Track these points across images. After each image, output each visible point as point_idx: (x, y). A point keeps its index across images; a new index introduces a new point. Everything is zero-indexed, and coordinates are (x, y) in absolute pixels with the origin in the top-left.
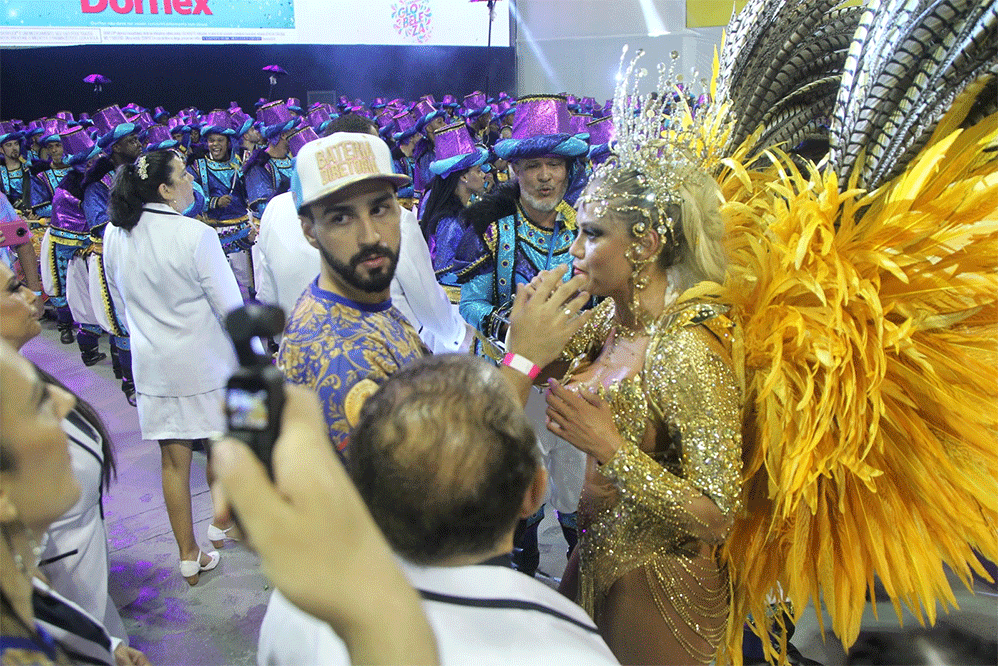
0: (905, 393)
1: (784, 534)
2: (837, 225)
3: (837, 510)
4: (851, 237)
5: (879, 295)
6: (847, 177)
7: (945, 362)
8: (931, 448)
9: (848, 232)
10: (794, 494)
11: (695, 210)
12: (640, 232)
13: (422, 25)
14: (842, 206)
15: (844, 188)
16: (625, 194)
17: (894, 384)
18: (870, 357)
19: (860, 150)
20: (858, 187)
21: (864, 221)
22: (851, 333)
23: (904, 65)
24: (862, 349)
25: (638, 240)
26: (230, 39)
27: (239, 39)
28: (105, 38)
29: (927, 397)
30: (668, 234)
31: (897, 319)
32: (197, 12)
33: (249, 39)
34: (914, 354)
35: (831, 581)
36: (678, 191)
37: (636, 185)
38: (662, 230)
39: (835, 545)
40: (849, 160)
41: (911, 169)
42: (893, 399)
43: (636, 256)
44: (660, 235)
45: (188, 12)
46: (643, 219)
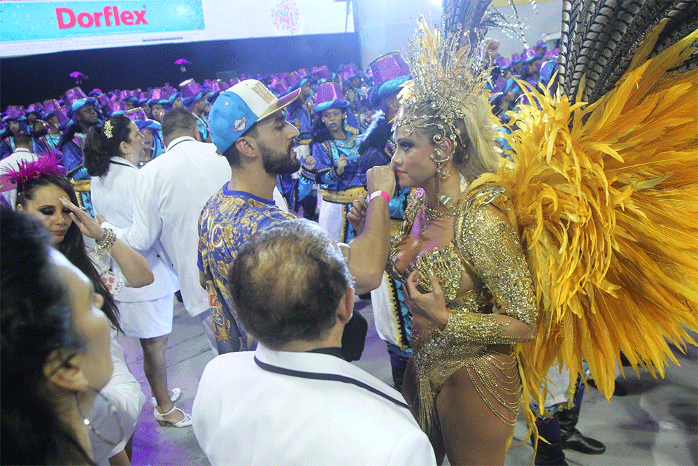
0: (628, 232)
1: (557, 332)
2: (570, 127)
3: (590, 312)
4: (581, 135)
5: (604, 170)
6: (575, 95)
7: (654, 210)
8: (649, 266)
9: (579, 131)
10: (562, 306)
11: (473, 121)
12: (438, 140)
13: (293, 22)
14: (572, 114)
15: (573, 102)
16: (425, 116)
17: (620, 227)
18: (604, 213)
19: (581, 76)
20: (583, 100)
21: (589, 123)
22: (588, 198)
23: (606, 16)
24: (598, 209)
25: (438, 146)
26: (162, 40)
27: (168, 39)
28: (76, 45)
29: (643, 234)
30: (457, 139)
31: (618, 185)
32: (138, 23)
33: (174, 39)
34: (632, 207)
35: (593, 358)
36: (460, 109)
37: (430, 109)
38: (453, 137)
39: (591, 334)
40: (574, 83)
41: (619, 85)
42: (620, 237)
43: (437, 157)
44: (452, 141)
45: (131, 23)
46: (440, 131)
